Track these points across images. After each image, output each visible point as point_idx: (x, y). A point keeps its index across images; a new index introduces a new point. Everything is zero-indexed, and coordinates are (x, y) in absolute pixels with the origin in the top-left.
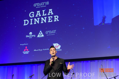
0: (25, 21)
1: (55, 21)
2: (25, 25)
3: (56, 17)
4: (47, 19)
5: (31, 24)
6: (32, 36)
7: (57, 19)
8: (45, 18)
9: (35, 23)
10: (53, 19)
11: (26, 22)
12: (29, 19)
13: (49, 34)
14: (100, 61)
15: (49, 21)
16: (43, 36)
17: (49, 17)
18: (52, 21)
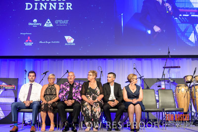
0: (27, 4)
1: (67, 9)
2: (27, 9)
3: (69, 5)
4: (58, 6)
5: (36, 9)
6: (37, 24)
7: (70, 7)
8: (55, 4)
9: (41, 9)
10: (65, 6)
11: (29, 6)
12: (33, 2)
13: (59, 24)
14: (119, 60)
15: (60, 9)
16: (51, 25)
17: (60, 4)
18: (63, 9)
